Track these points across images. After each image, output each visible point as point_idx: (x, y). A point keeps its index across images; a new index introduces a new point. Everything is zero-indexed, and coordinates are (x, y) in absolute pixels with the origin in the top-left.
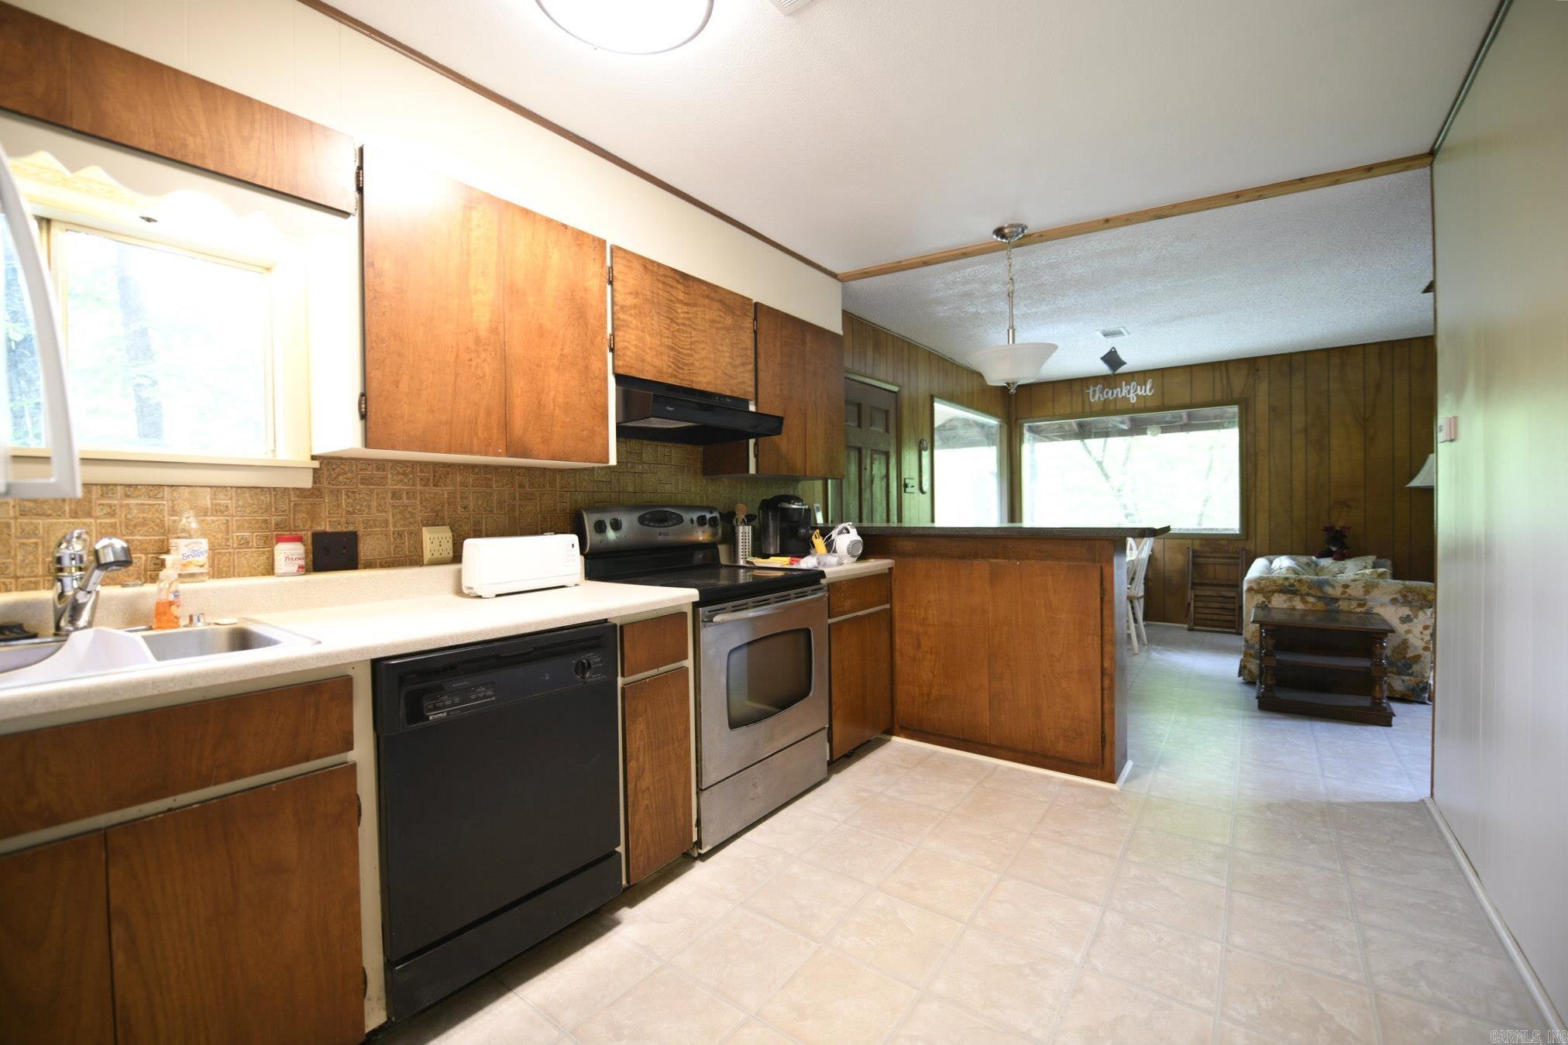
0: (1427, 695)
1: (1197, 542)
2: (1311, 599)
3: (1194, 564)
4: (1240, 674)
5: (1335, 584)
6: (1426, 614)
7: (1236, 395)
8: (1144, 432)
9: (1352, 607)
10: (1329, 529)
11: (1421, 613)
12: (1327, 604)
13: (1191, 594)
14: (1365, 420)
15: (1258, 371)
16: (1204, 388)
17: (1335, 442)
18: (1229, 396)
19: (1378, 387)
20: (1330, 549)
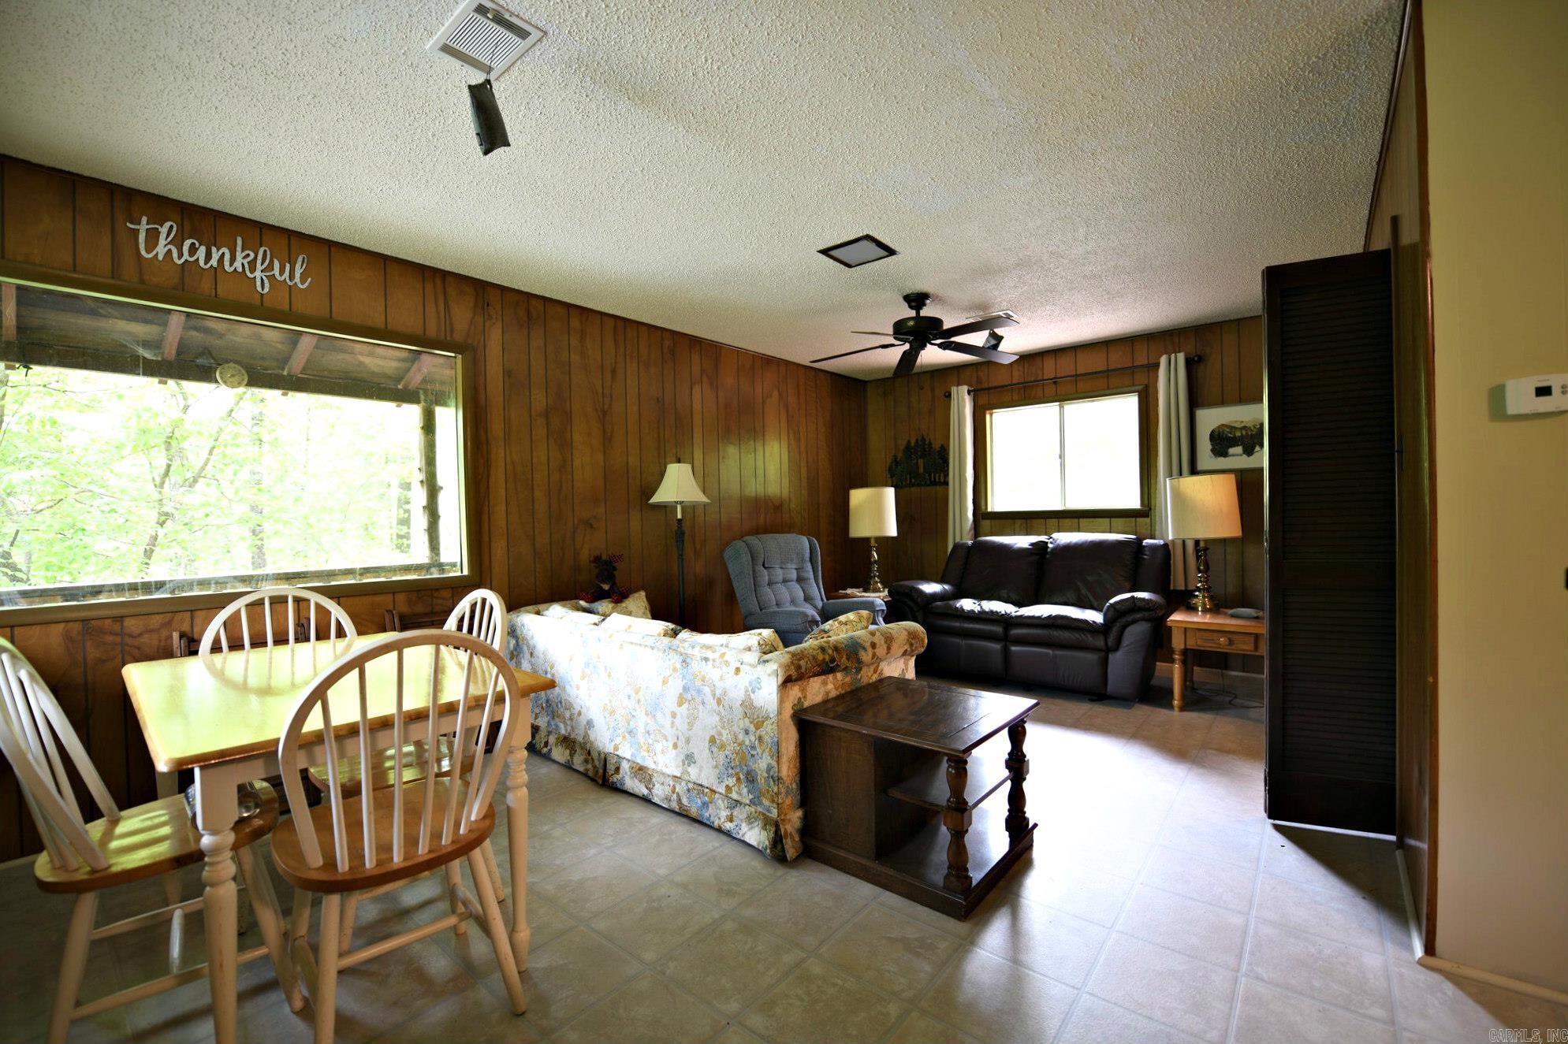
2: (840, 677)
7: (458, 337)
10: (597, 560)
14: (604, 413)
15: (488, 305)
16: (407, 308)
17: (578, 438)
18: (448, 334)
19: (614, 372)
20: (601, 587)
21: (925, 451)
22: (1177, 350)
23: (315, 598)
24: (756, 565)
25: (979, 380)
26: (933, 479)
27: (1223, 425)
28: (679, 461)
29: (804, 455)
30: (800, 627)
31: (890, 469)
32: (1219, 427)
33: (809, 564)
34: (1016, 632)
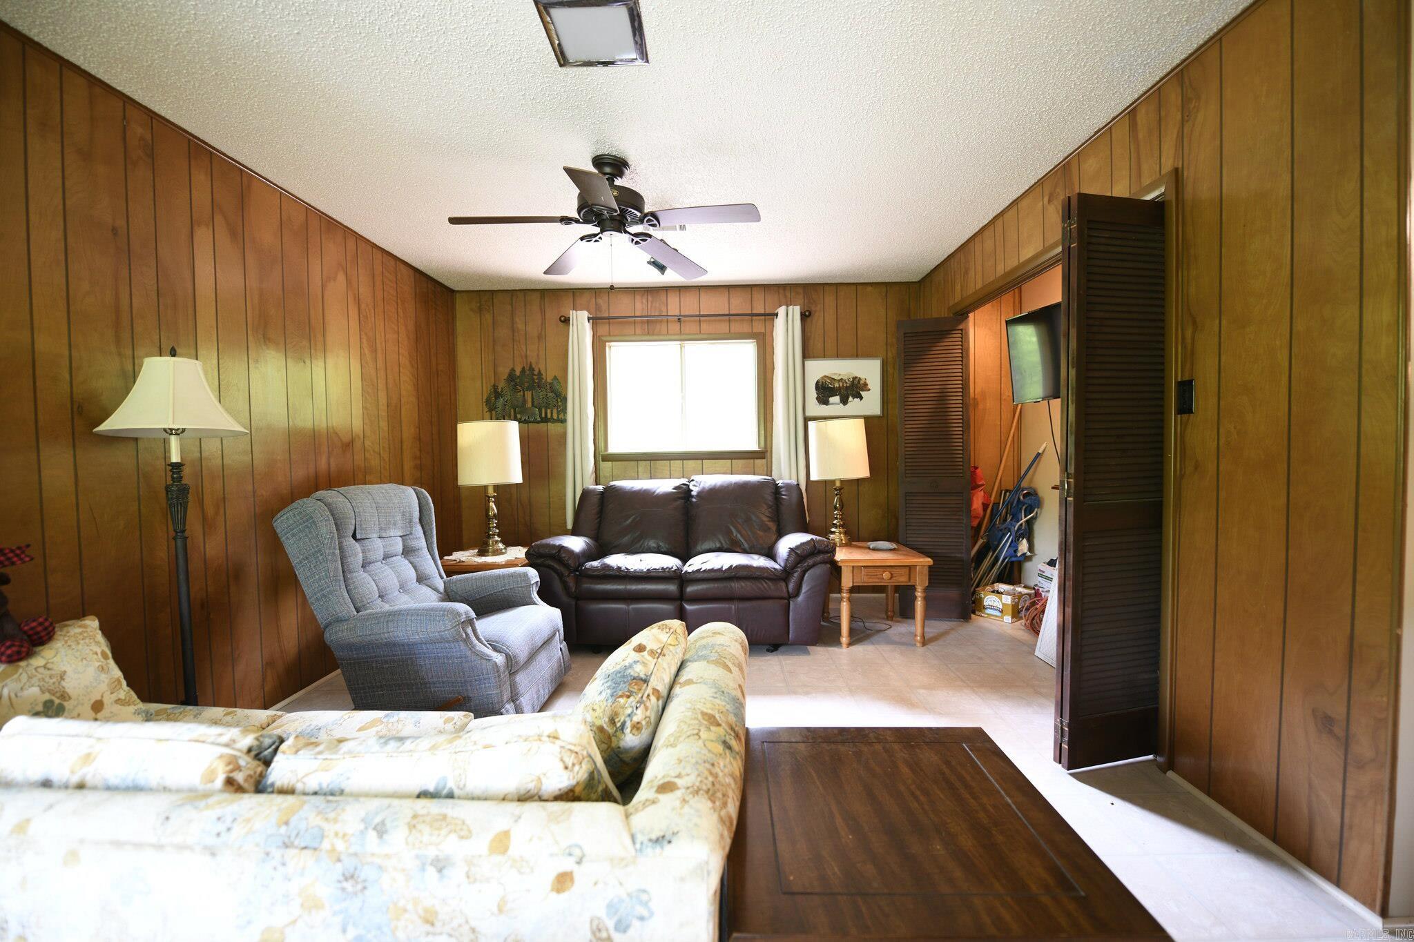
21: (534, 382)
22: (789, 303)
24: (345, 537)
25: (598, 308)
26: (543, 415)
27: (825, 376)
28: (166, 352)
29: (382, 374)
30: (447, 635)
31: (488, 401)
32: (822, 378)
33: (419, 527)
34: (690, 589)
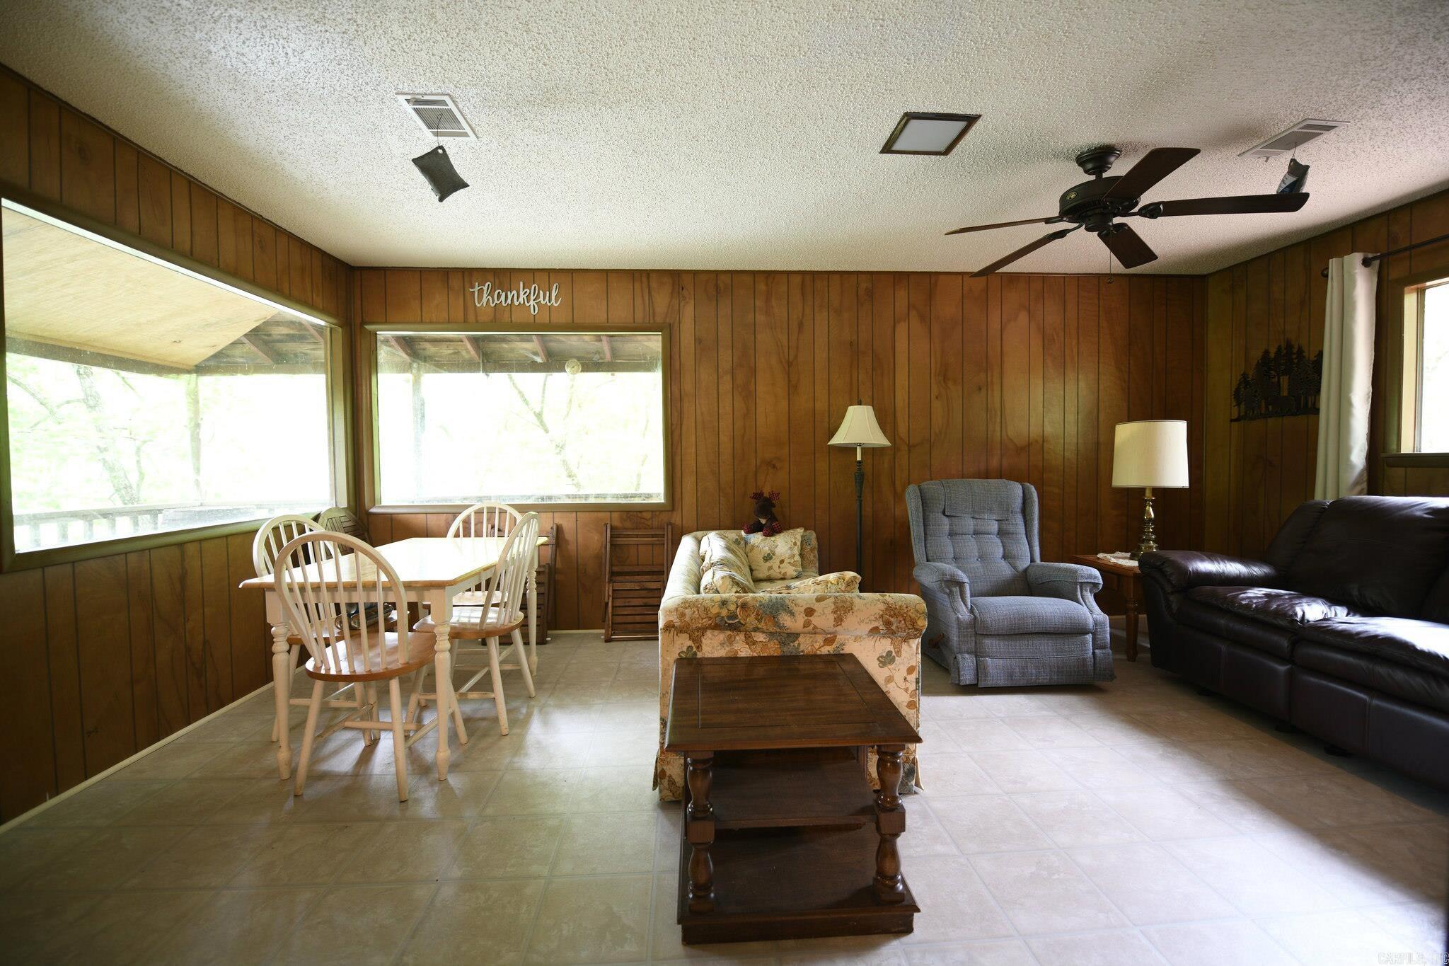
0: (913, 782)
1: (615, 515)
2: (760, 637)
3: (612, 545)
4: (655, 784)
5: (791, 606)
6: (911, 647)
7: (659, 319)
8: (562, 369)
9: (817, 645)
10: (758, 496)
11: (905, 646)
12: (782, 643)
13: (608, 589)
14: (790, 364)
15: (683, 288)
16: (621, 305)
17: (761, 389)
18: (651, 319)
19: (801, 325)
20: (760, 521)
21: (1291, 362)
23: (510, 510)
24: (932, 512)
25: (1392, 239)
26: (1296, 405)
28: (860, 403)
31: (1236, 393)
33: (1019, 517)
